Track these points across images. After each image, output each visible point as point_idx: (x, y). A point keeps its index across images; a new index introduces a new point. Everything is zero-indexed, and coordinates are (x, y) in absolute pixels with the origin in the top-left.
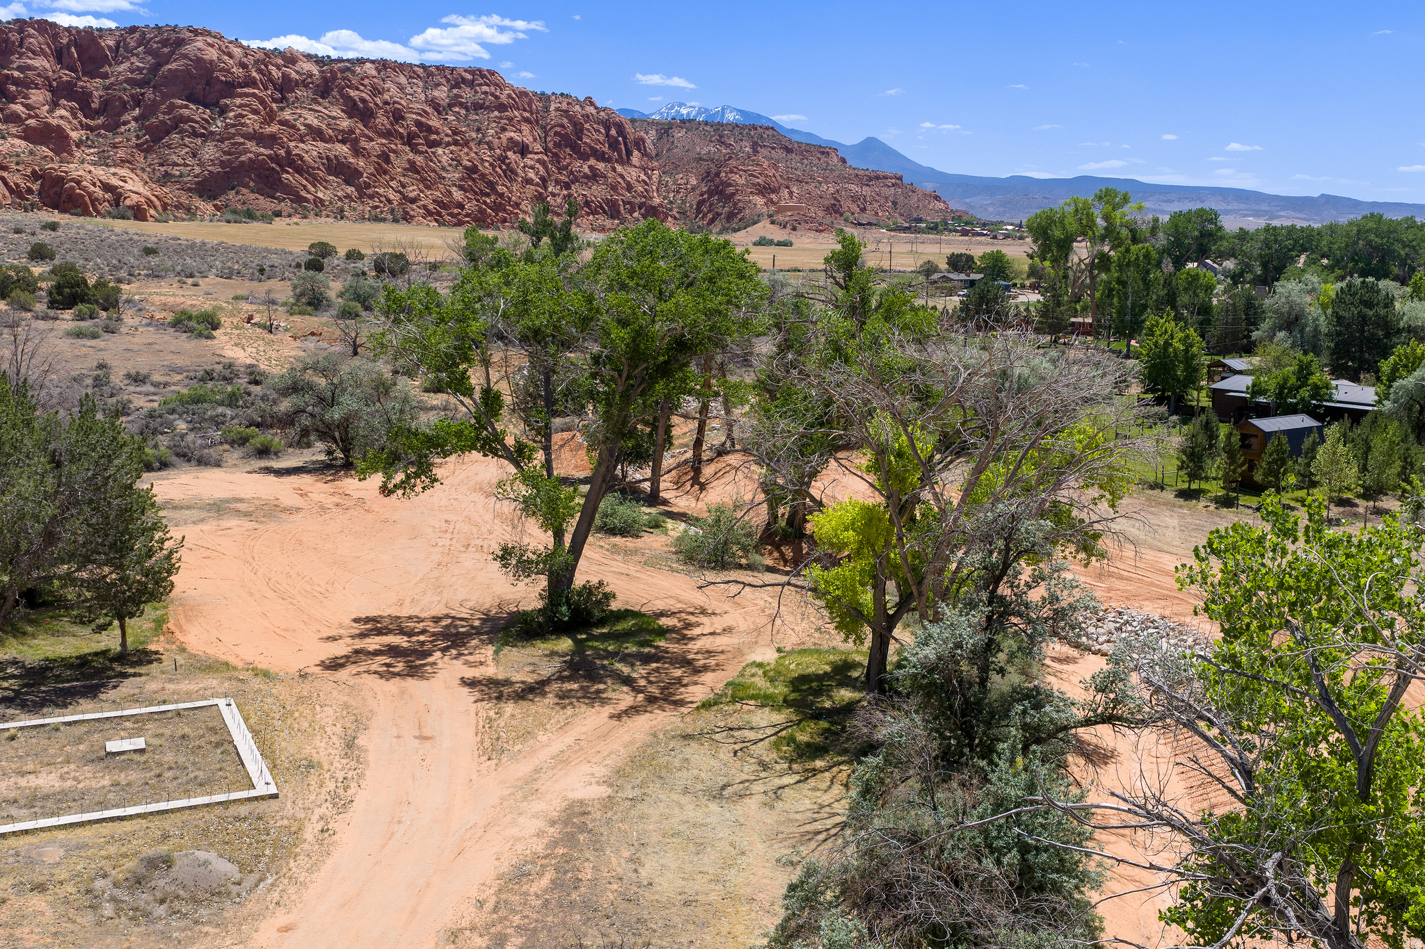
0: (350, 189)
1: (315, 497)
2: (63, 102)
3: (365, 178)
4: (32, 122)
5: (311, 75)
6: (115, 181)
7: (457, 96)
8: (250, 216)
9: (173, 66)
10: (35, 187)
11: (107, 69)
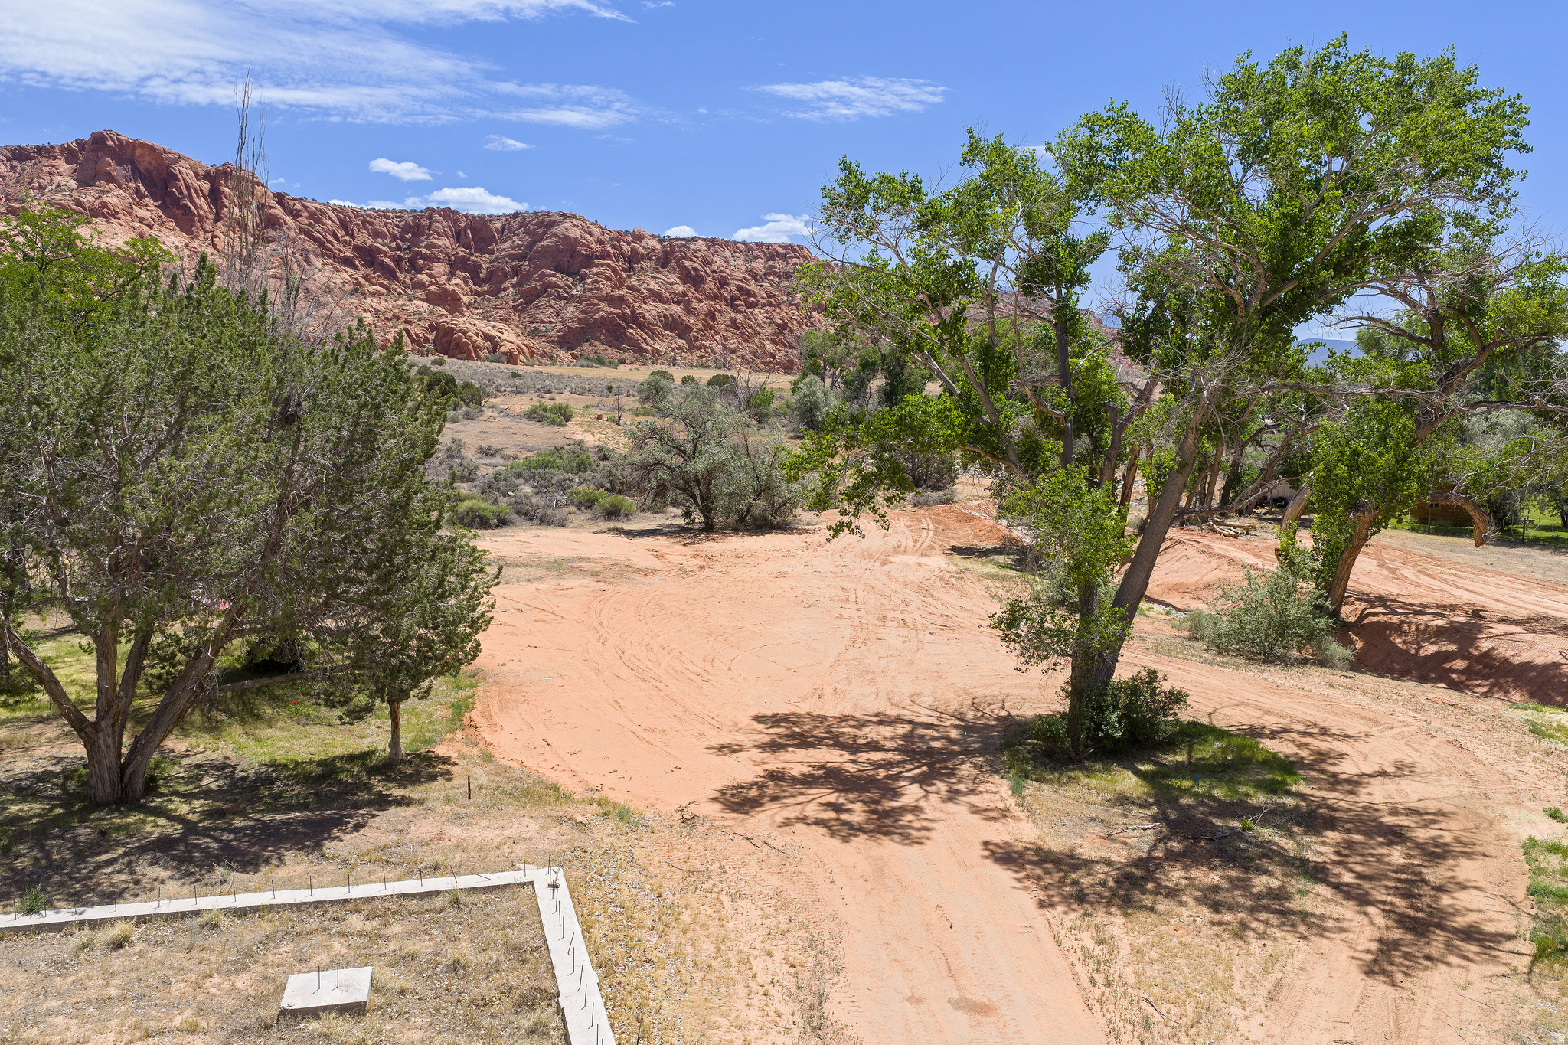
0: (682, 342)
1: (674, 559)
2: (458, 272)
3: (694, 333)
4: (433, 288)
5: (654, 249)
6: (494, 333)
7: (772, 267)
8: (600, 362)
9: (545, 243)
10: (431, 337)
11: (494, 246)
